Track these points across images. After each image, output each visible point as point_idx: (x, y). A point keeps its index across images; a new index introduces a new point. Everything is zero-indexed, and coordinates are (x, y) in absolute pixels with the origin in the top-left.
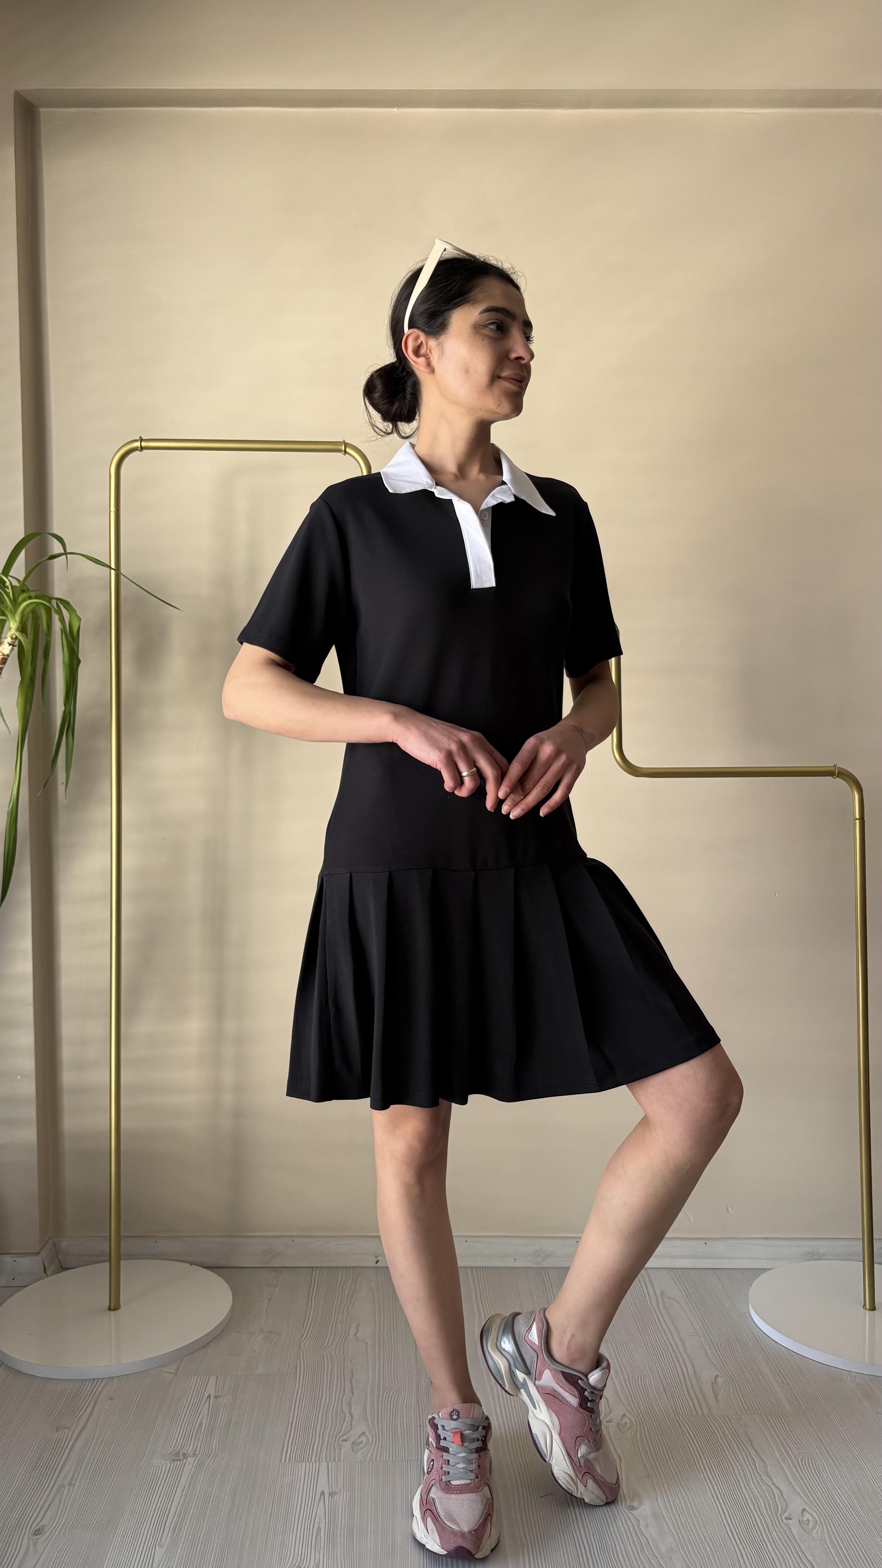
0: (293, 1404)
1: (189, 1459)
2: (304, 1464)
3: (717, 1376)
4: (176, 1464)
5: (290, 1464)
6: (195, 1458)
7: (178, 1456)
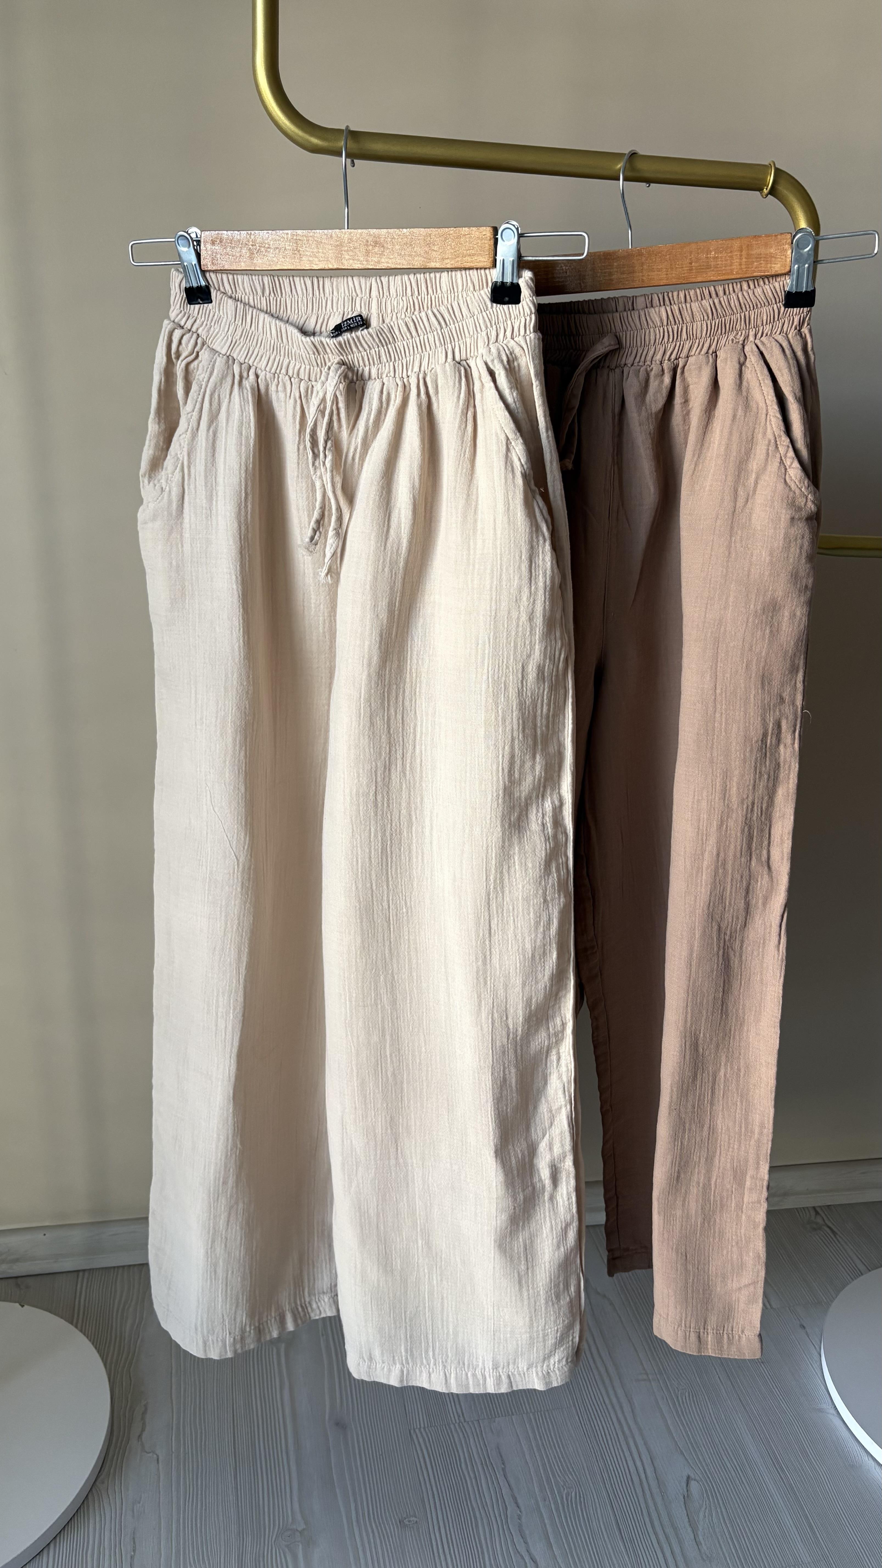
3: (688, 1478)
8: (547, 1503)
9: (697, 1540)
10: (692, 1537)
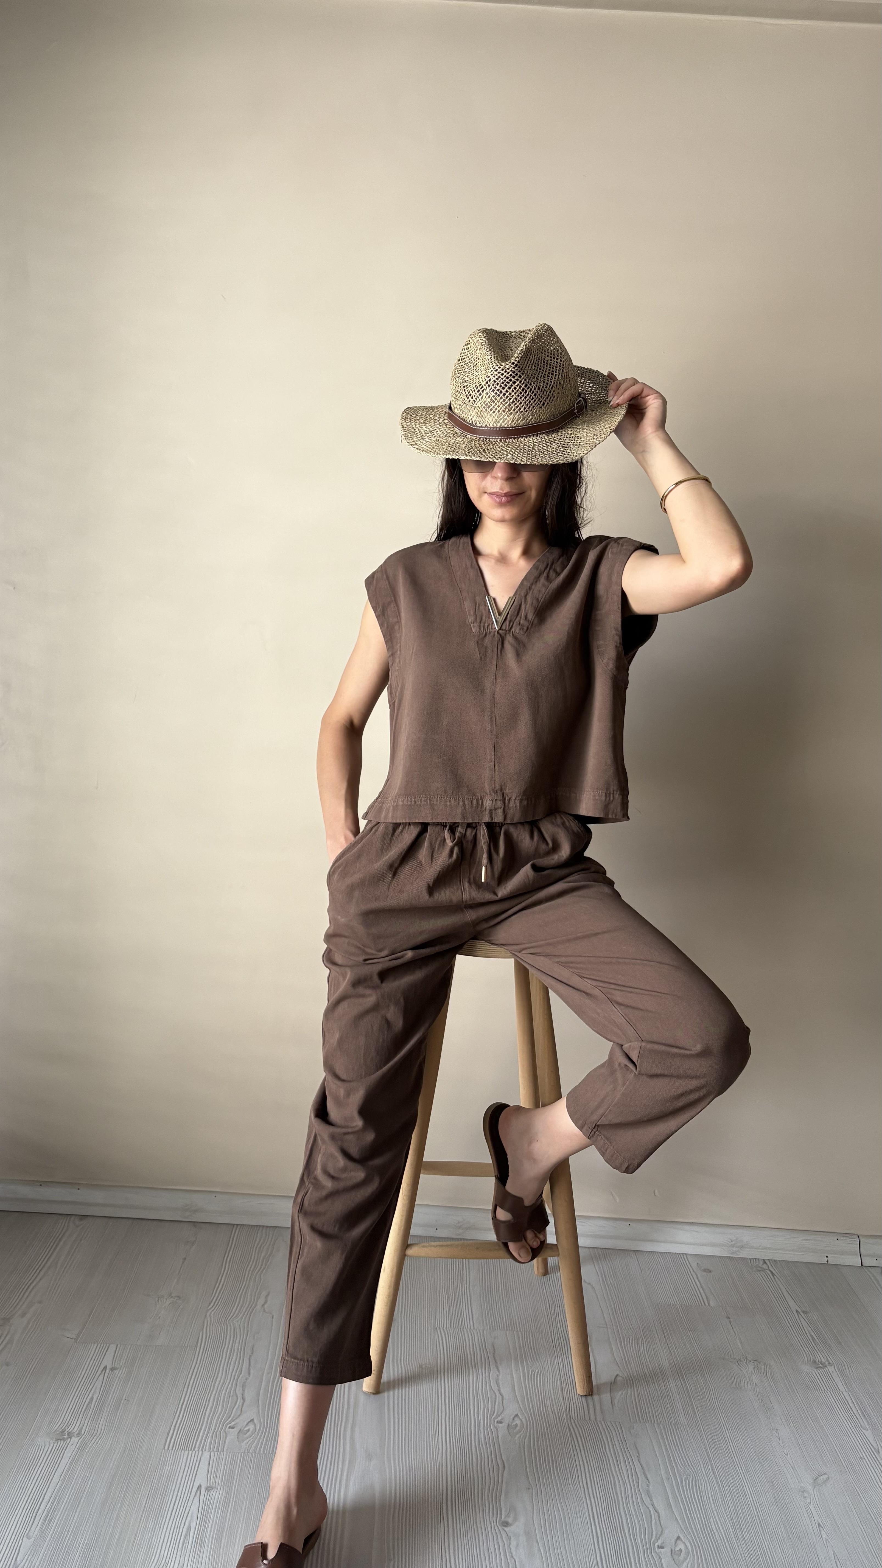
0: (188, 1380)
1: (73, 1438)
2: (186, 1452)
3: (617, 1375)
4: (59, 1444)
5: (173, 1451)
6: (80, 1437)
7: (63, 1436)
8: (518, 1372)
9: (613, 1403)
10: (610, 1401)
